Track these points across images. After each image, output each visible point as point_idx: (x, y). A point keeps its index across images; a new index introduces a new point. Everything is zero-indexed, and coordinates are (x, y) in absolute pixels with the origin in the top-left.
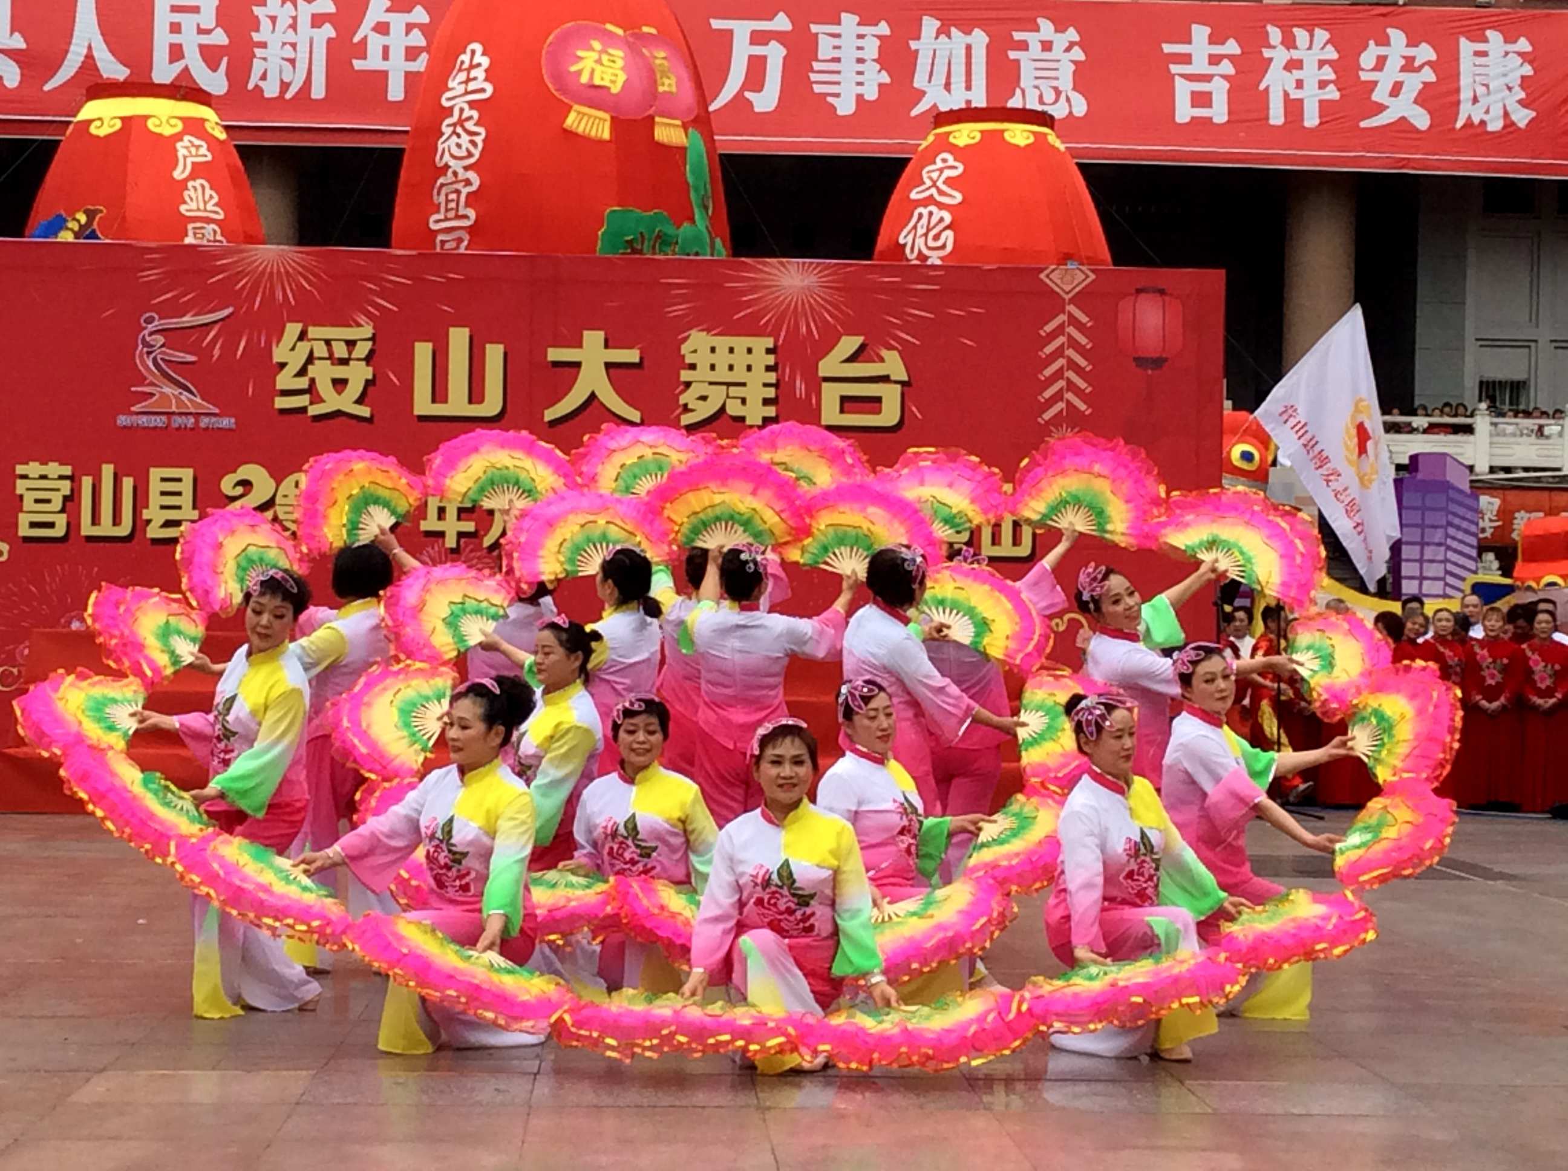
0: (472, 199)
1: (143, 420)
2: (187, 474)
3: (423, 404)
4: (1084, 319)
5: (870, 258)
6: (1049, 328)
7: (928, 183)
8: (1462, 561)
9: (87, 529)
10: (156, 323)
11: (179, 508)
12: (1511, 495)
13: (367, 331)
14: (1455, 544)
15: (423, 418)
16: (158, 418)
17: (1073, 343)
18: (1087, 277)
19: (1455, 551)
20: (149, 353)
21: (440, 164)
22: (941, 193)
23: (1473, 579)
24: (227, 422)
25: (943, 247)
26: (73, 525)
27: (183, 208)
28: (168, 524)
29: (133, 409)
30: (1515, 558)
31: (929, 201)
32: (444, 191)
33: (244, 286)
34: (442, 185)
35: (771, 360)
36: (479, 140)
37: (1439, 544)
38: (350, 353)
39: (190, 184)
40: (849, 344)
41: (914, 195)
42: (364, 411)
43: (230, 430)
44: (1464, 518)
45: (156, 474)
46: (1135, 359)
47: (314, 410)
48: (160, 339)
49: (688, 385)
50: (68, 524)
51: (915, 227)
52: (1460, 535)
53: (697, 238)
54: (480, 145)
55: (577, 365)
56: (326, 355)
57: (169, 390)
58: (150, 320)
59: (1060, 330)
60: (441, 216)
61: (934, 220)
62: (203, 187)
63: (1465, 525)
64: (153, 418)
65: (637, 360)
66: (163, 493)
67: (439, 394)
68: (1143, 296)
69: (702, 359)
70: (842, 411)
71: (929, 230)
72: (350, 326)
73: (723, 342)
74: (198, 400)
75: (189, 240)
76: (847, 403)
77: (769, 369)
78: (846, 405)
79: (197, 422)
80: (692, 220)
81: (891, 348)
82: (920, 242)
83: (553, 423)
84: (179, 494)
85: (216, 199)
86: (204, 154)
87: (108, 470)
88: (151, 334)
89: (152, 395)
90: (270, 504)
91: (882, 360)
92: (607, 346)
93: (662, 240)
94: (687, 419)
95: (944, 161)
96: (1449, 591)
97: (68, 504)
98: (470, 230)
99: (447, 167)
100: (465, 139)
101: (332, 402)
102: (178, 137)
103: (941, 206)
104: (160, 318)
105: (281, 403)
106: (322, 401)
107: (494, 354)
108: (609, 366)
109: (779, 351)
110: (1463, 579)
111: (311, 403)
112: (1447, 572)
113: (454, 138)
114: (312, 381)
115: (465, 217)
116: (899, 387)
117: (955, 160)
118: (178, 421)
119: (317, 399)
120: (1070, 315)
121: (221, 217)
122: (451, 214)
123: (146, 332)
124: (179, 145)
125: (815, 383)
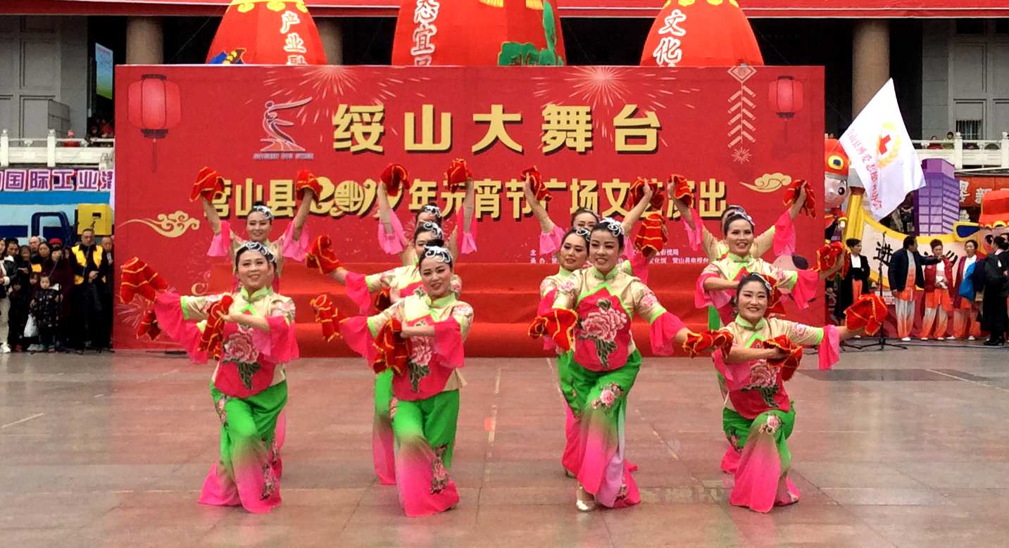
0: (433, 39)
1: (267, 156)
2: (289, 183)
3: (410, 144)
4: (750, 93)
5: (638, 64)
6: (733, 98)
7: (668, 25)
8: (952, 214)
9: (239, 212)
10: (273, 106)
11: (285, 200)
12: (976, 181)
13: (380, 107)
14: (947, 206)
15: (410, 152)
16: (274, 155)
17: (745, 105)
18: (752, 71)
19: (947, 209)
20: (269, 121)
21: (416, 21)
22: (675, 30)
23: (957, 224)
24: (310, 156)
25: (676, 58)
26: (232, 210)
27: (286, 48)
28: (280, 208)
29: (262, 150)
30: (980, 212)
31: (669, 34)
32: (418, 35)
33: (317, 87)
34: (417, 33)
35: (589, 117)
36: (436, 9)
37: (938, 206)
38: (372, 119)
39: (289, 35)
40: (629, 109)
41: (661, 32)
42: (379, 149)
43: (311, 160)
44: (951, 192)
45: (273, 183)
46: (777, 113)
47: (354, 149)
48: (275, 114)
49: (546, 131)
50: (230, 210)
51: (661, 48)
52: (950, 201)
53: (549, 57)
54: (437, 12)
55: (488, 123)
56: (359, 120)
57: (279, 140)
58: (270, 105)
59: (738, 99)
60: (417, 48)
61: (671, 44)
62: (295, 36)
63: (952, 195)
64: (272, 155)
65: (519, 119)
66: (278, 193)
67: (418, 138)
68: (780, 81)
69: (554, 119)
70: (626, 143)
71: (668, 49)
72: (372, 105)
73: (564, 109)
74: (295, 145)
75: (289, 64)
76: (628, 139)
77: (588, 122)
78: (628, 140)
79: (294, 156)
80: (546, 47)
81: (651, 110)
82: (664, 56)
83: (477, 153)
84: (285, 193)
85: (302, 42)
86: (296, 20)
87: (249, 182)
88: (270, 112)
89: (271, 143)
90: (331, 197)
91: (646, 116)
92: (504, 112)
93: (531, 58)
94: (546, 149)
95: (676, 14)
96: (944, 230)
97: (229, 199)
98: (433, 55)
99: (420, 23)
100: (429, 8)
101: (363, 144)
102: (283, 12)
103: (675, 37)
104: (276, 103)
105: (337, 145)
106: (357, 144)
107: (446, 118)
108: (505, 123)
109: (593, 113)
110: (952, 224)
111: (353, 145)
112: (943, 220)
113: (423, 8)
114: (353, 134)
115: (429, 48)
116: (655, 130)
117: (683, 12)
118: (284, 156)
119: (355, 143)
120: (744, 92)
121: (305, 51)
122: (422, 47)
123: (268, 111)
124: (283, 16)
125: (612, 129)
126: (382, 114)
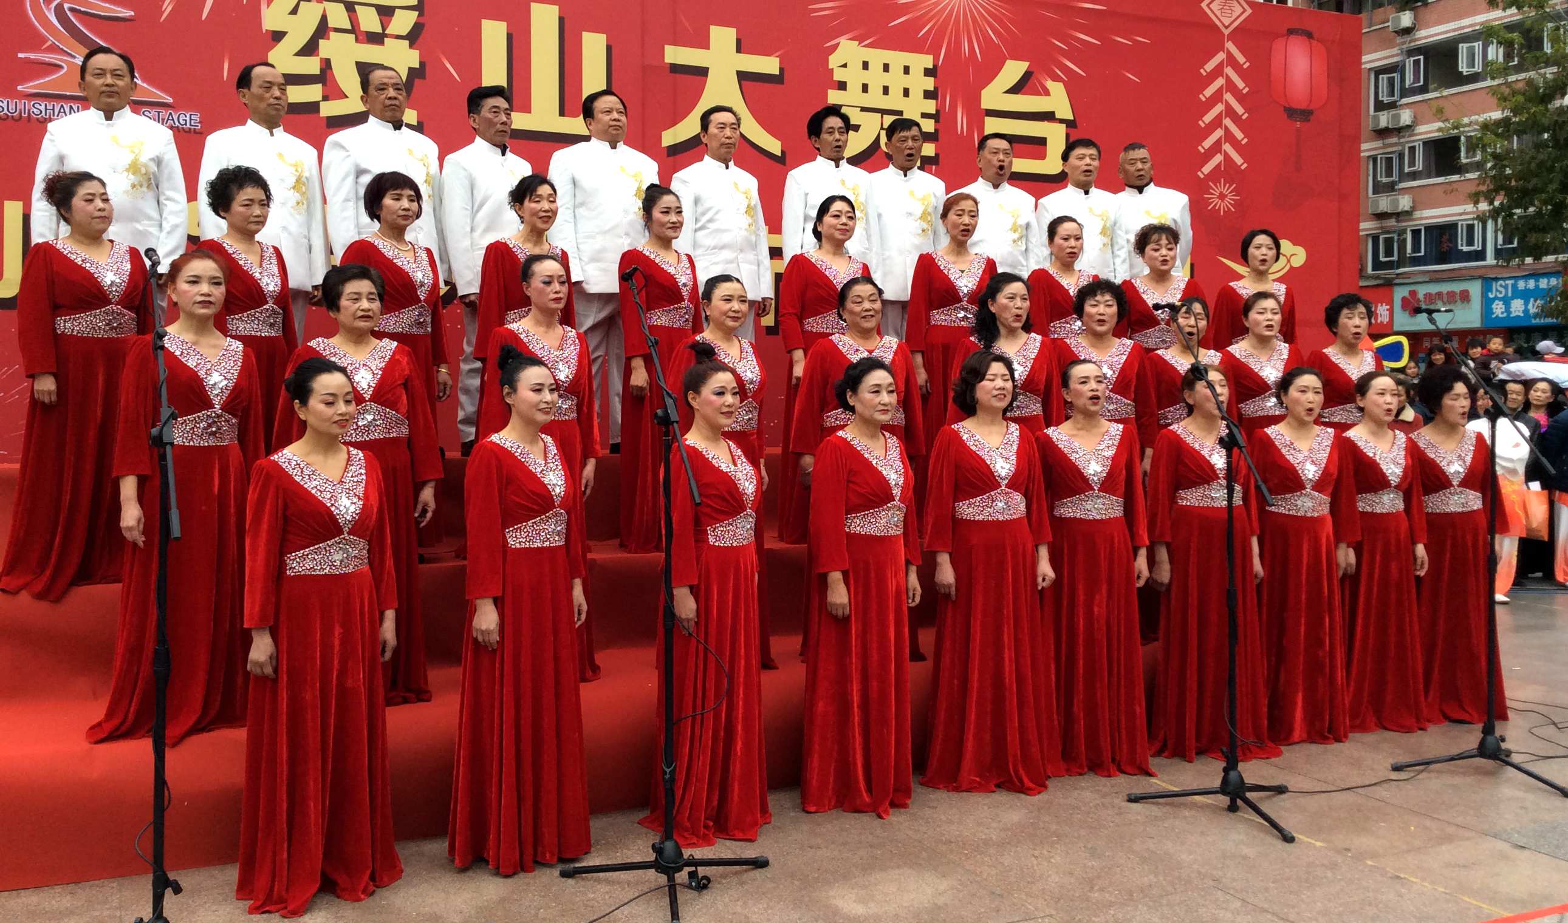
1: (41, 109)
4: (1241, 59)
6: (1210, 66)
17: (1230, 85)
18: (1245, 11)
24: (188, 120)
29: (22, 88)
35: (930, 83)
38: (384, 29)
40: (1013, 70)
43: (192, 132)
46: (1285, 109)
47: (329, 109)
55: (703, 72)
56: (350, 27)
59: (1218, 71)
64: (57, 105)
65: (776, 71)
68: (1293, 38)
69: (853, 77)
73: (877, 56)
74: (137, 80)
77: (928, 95)
81: (1056, 78)
83: (673, 150)
89: (56, 67)
92: (739, 50)
106: (342, 96)
107: (594, 44)
108: (742, 76)
109: (939, 73)
111: (325, 98)
116: (1064, 126)
119: (334, 92)
125: (978, 116)
126: (415, 14)
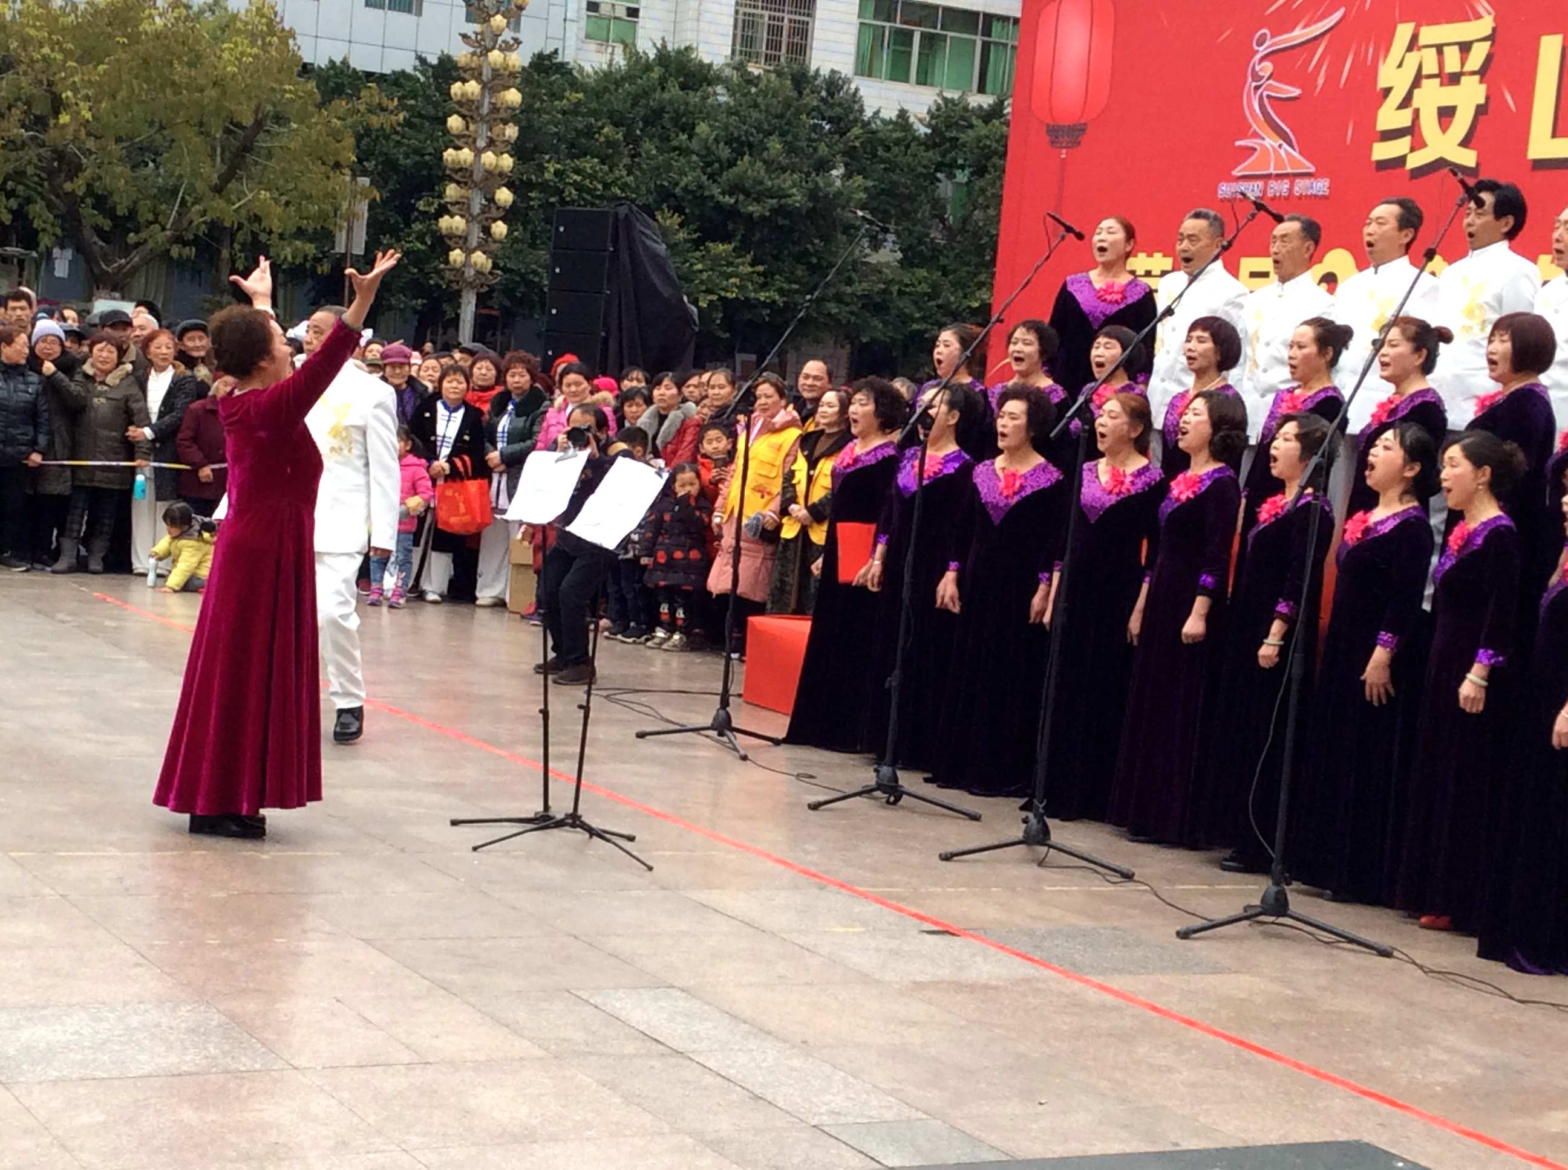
1: (1241, 189)
3: (1541, 140)
10: (1267, 43)
13: (1484, 26)
15: (1540, 165)
16: (1256, 184)
20: (1257, 88)
24: (1321, 186)
38: (1463, 63)
42: (1470, 158)
43: (1324, 197)
47: (1415, 161)
48: (1268, 67)
56: (1436, 70)
57: (1271, 141)
58: (1261, 41)
64: (1250, 185)
67: (1563, 122)
74: (1296, 154)
79: (1292, 187)
88: (1262, 60)
89: (1253, 150)
101: (1435, 145)
104: (1273, 36)
105: (1380, 151)
106: (1423, 144)
111: (1412, 150)
114: (1416, 114)
118: (1274, 187)
119: (1418, 144)
123: (1258, 56)
126: (1488, 44)
